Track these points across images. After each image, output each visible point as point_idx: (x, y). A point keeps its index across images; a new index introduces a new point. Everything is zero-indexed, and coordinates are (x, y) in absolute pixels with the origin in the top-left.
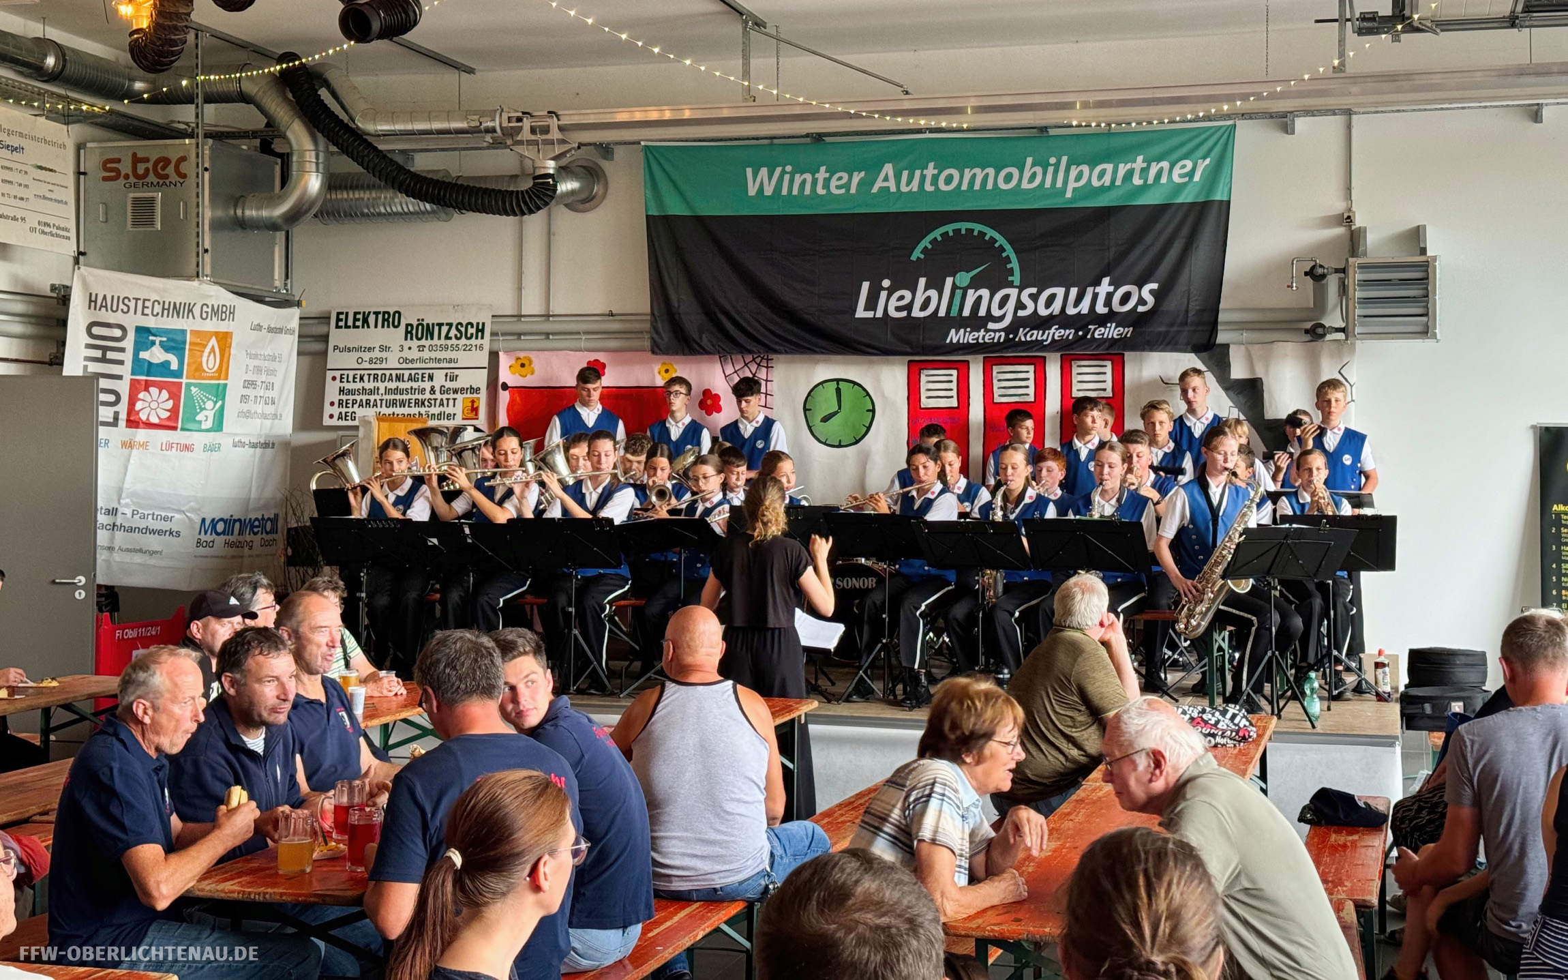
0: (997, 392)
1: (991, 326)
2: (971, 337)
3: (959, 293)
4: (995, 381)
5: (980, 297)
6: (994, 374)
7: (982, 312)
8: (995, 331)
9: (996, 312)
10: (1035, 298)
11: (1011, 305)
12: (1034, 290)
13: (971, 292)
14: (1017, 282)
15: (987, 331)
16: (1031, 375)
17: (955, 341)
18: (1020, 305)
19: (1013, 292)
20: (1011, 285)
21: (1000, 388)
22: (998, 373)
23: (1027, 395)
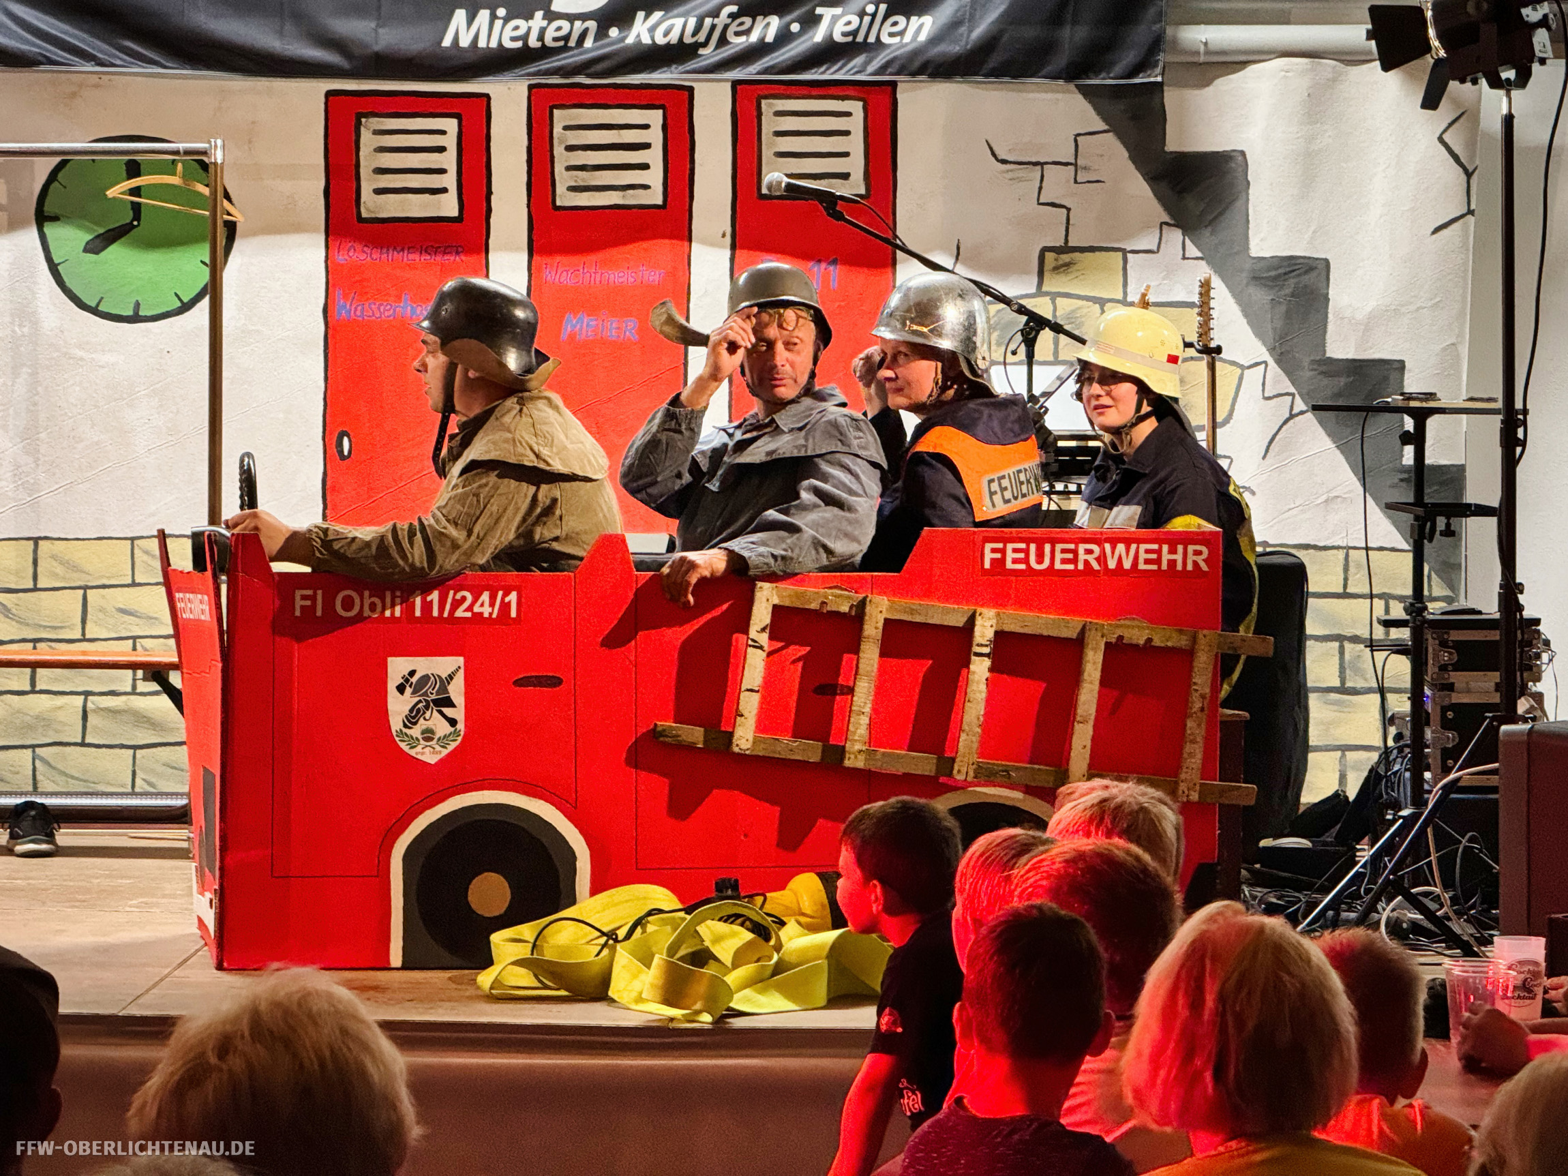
0: (564, 181)
1: (562, 3)
4: (559, 150)
6: (558, 130)
8: (573, 17)
16: (655, 136)
17: (465, 43)
21: (569, 168)
22: (566, 128)
23: (646, 187)
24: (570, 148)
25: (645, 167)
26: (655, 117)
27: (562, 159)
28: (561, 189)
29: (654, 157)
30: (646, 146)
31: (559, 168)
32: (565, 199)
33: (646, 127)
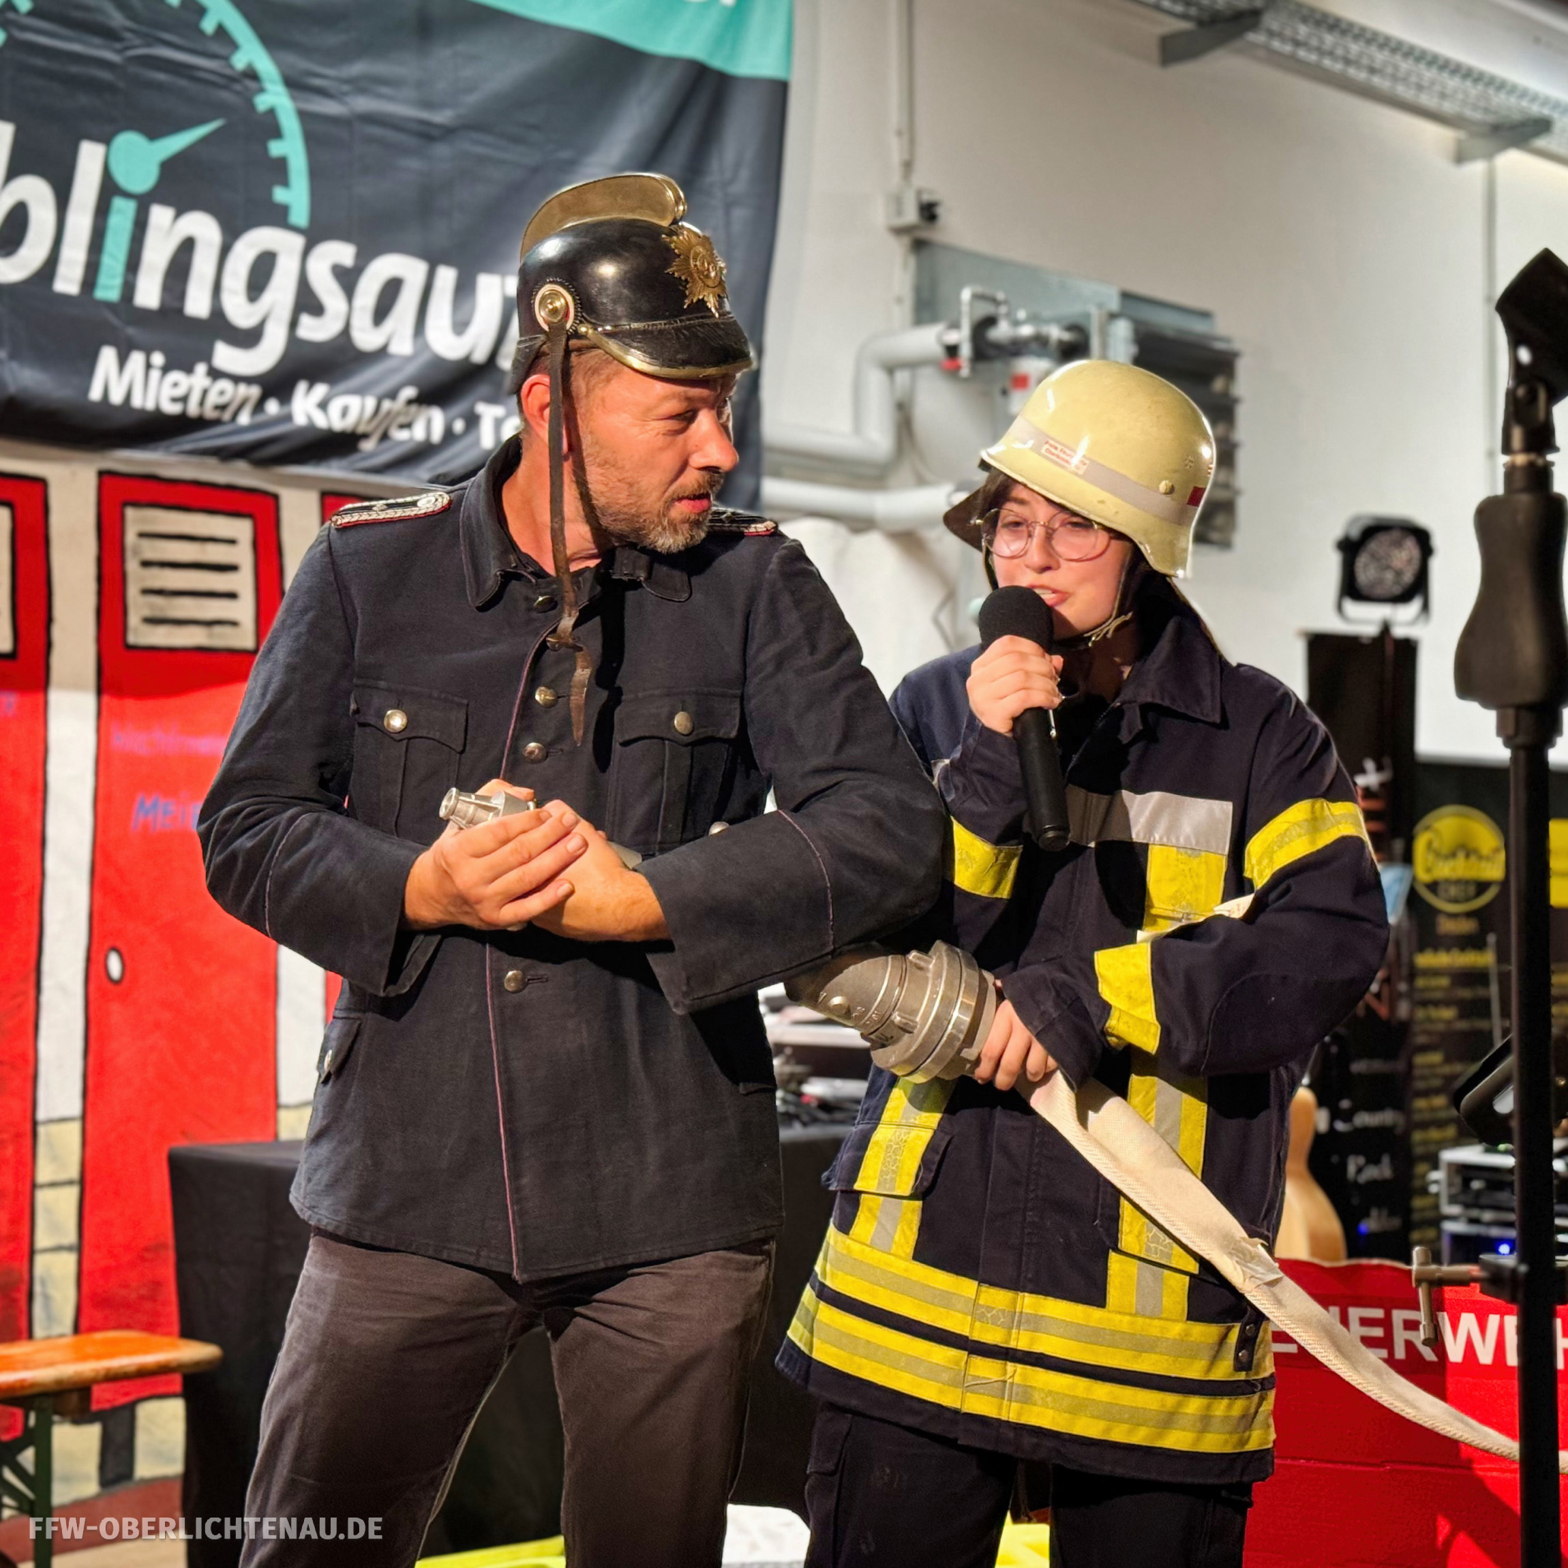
0: (138, 607)
1: (225, 356)
2: (167, 392)
3: (122, 214)
4: (132, 566)
5: (188, 246)
6: (131, 537)
7: (197, 304)
8: (237, 379)
9: (240, 313)
10: (347, 279)
11: (281, 291)
12: (342, 252)
13: (160, 215)
14: (300, 214)
15: (215, 374)
16: (243, 555)
17: (116, 398)
18: (307, 302)
19: (286, 244)
20: (278, 217)
21: (147, 592)
22: (143, 535)
23: (234, 624)
24: (146, 564)
25: (232, 596)
26: (242, 529)
27: (136, 578)
28: (134, 620)
29: (243, 582)
30: (231, 568)
31: (133, 592)
32: (140, 634)
33: (232, 542)
